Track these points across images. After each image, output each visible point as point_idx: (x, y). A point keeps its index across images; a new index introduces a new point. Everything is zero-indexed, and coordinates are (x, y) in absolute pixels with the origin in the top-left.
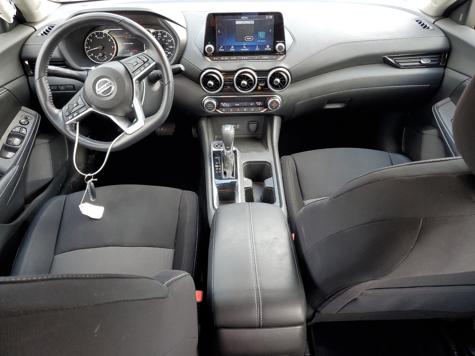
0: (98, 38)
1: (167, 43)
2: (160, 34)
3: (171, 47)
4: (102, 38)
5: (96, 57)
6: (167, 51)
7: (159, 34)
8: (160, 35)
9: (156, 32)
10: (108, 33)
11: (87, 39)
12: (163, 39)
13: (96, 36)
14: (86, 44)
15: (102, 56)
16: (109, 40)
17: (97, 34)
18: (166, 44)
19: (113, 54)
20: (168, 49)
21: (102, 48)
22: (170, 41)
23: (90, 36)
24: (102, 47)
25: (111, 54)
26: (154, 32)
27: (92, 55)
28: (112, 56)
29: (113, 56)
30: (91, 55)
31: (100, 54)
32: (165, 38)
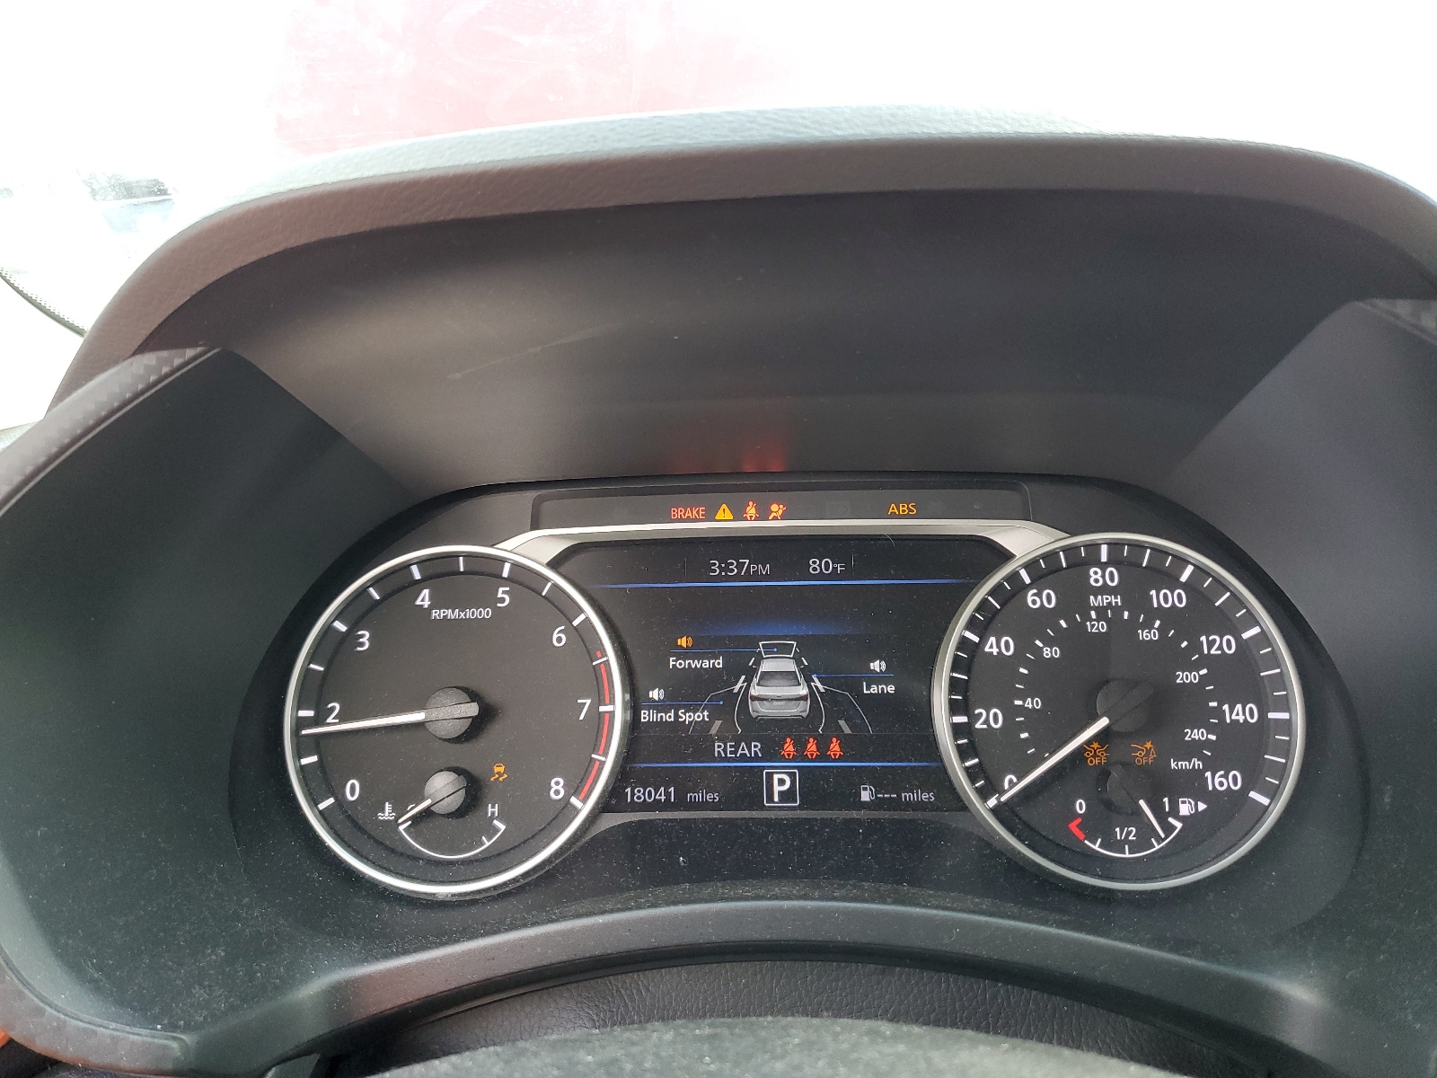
0: (435, 614)
1: (1195, 667)
2: (1113, 577)
3: (1241, 713)
4: (486, 613)
5: (387, 813)
6: (1197, 763)
7: (1095, 576)
8: (1105, 589)
9: (1066, 549)
10: (554, 564)
11: (328, 628)
12: (1148, 625)
13: (424, 598)
14: (306, 672)
15: (461, 812)
16: (559, 637)
17: (439, 571)
18: (1186, 677)
19: (578, 786)
20: (1197, 734)
21: (462, 727)
22: (1222, 645)
23: (363, 591)
24: (472, 709)
25: (557, 788)
26: (1051, 556)
27: (353, 790)
28: (566, 811)
29: (584, 808)
30: (338, 793)
31: (442, 788)
32: (1169, 616)
